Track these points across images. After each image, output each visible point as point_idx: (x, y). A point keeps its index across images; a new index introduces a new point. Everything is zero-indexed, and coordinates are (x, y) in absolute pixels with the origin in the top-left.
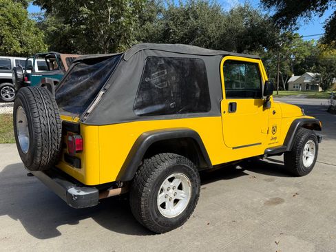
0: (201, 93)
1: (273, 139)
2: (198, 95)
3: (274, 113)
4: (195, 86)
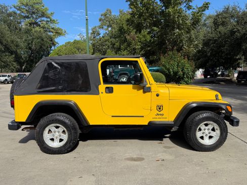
0: (83, 81)
1: (158, 114)
2: (80, 82)
3: (158, 95)
4: (78, 77)
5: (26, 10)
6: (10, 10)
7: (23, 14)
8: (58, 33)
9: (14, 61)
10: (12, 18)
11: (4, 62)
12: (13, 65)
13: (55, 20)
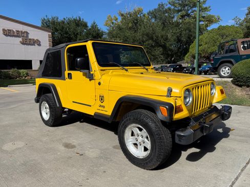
1: (100, 106)
3: (99, 84)
5: (180, 4)
6: (166, 7)
7: (176, 9)
8: (210, 21)
9: (162, 54)
10: (167, 14)
11: (153, 56)
12: (160, 57)
13: (208, 7)
